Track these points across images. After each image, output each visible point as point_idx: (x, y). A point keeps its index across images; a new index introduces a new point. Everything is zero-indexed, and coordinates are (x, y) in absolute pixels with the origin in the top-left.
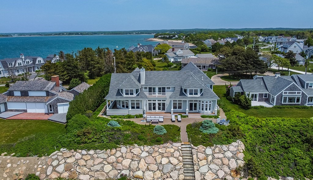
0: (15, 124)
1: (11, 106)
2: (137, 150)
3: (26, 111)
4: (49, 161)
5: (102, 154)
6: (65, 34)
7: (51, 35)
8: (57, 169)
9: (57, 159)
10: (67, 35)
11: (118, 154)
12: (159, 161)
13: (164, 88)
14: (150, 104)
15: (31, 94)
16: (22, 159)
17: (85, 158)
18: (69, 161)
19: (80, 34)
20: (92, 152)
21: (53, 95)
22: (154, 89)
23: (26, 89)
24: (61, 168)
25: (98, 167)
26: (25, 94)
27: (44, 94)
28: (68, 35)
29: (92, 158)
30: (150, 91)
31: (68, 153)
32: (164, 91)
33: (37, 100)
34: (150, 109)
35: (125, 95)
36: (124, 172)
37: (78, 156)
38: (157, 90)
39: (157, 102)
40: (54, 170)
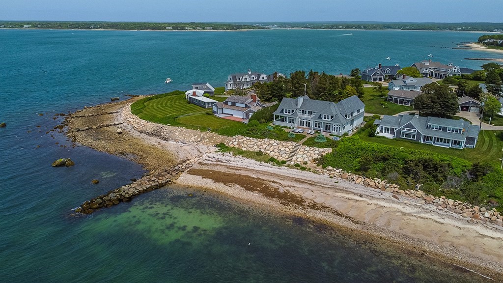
0: (224, 121)
1: (225, 111)
2: (272, 141)
3: (232, 115)
4: (231, 139)
5: (255, 140)
6: (340, 27)
7: (321, 28)
8: (234, 143)
9: (235, 139)
10: (342, 28)
11: (263, 142)
12: (280, 148)
13: (312, 112)
14: (301, 121)
15: (237, 105)
16: (221, 136)
17: (247, 141)
18: (240, 141)
19: (362, 27)
20: (251, 138)
21: (249, 107)
22: (306, 111)
23: (235, 101)
24: (235, 143)
25: (251, 146)
26: (234, 104)
27: (244, 106)
28: (344, 28)
29: (251, 141)
30: (303, 113)
31: (241, 137)
32: (311, 114)
33: (240, 109)
34: (301, 125)
35: (285, 113)
36: (262, 150)
37: (245, 139)
38: (307, 112)
39: (305, 121)
40: (232, 143)
